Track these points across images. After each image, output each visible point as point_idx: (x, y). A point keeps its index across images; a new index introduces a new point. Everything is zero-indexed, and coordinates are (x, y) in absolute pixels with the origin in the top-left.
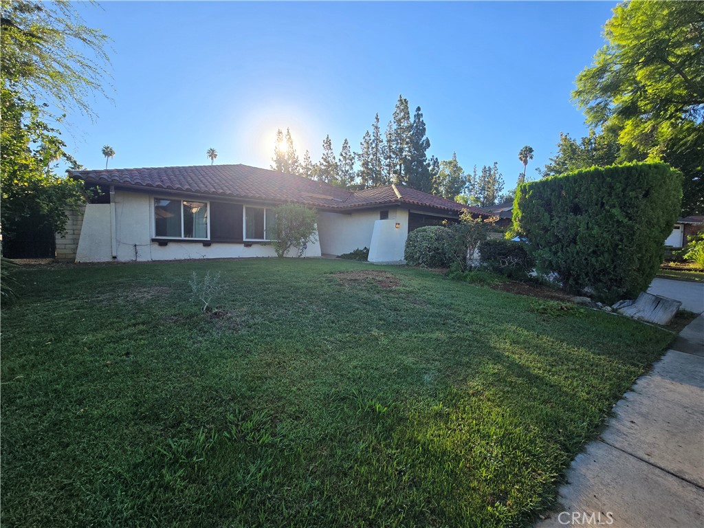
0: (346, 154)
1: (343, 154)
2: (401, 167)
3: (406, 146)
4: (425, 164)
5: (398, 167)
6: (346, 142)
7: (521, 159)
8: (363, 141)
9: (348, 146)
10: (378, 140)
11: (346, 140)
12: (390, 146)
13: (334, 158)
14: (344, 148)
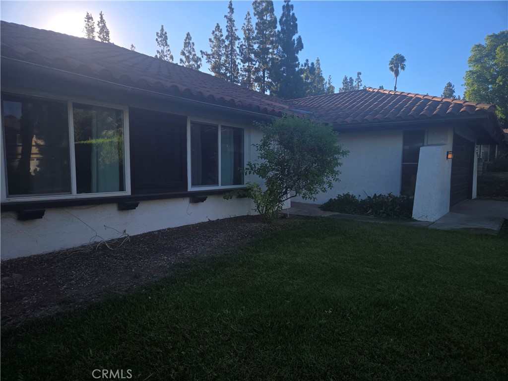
0: (190, 52)
1: (186, 52)
2: (264, 74)
3: (270, 46)
4: (297, 69)
5: (261, 73)
6: (188, 36)
7: (391, 69)
8: (212, 37)
9: (191, 42)
10: (232, 37)
11: (188, 34)
12: (249, 45)
13: (172, 57)
14: (187, 44)
